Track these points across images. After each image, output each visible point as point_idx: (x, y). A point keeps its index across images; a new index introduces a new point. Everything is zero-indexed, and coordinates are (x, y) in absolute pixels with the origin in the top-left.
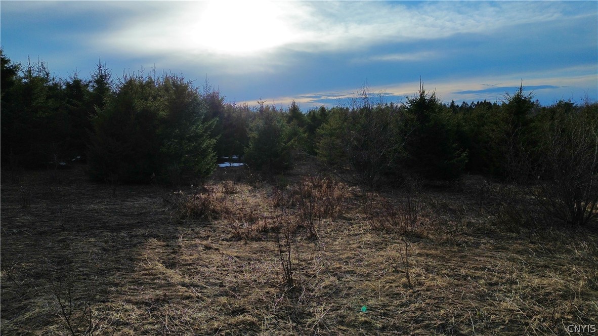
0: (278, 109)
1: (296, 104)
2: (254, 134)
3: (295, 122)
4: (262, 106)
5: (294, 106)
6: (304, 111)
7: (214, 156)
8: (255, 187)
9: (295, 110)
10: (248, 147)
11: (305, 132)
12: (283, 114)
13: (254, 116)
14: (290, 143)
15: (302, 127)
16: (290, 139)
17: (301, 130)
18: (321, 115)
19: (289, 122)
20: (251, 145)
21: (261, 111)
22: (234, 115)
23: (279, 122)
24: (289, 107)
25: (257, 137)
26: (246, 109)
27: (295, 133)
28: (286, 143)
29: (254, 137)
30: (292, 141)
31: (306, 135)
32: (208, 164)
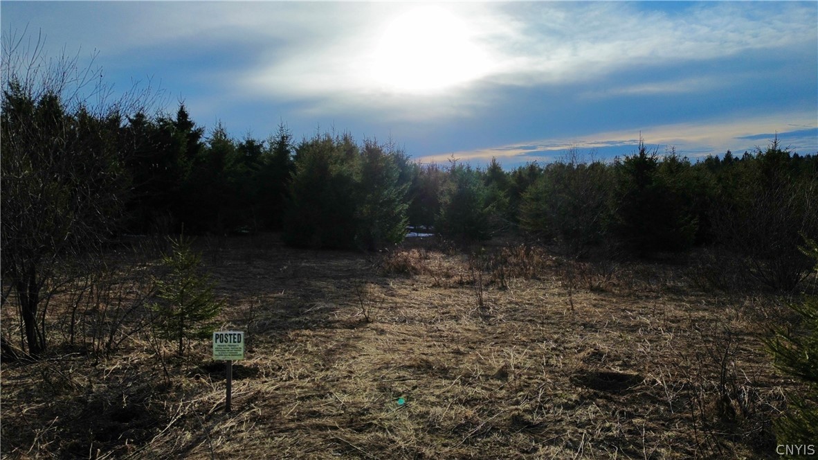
0: (474, 169)
1: (497, 162)
2: (446, 199)
3: (494, 184)
4: (454, 166)
5: (494, 164)
6: (507, 169)
7: (406, 222)
8: (448, 254)
9: (495, 169)
10: (439, 214)
11: (506, 197)
12: (480, 173)
13: (445, 178)
14: (487, 209)
15: (503, 190)
16: (487, 206)
17: (502, 194)
18: (529, 175)
19: (487, 184)
20: (442, 211)
21: (454, 171)
22: (422, 177)
23: (475, 185)
24: (488, 166)
25: (449, 203)
26: (433, 169)
27: (493, 198)
28: (482, 209)
29: (446, 203)
30: (490, 207)
31: (507, 200)
32: (400, 230)
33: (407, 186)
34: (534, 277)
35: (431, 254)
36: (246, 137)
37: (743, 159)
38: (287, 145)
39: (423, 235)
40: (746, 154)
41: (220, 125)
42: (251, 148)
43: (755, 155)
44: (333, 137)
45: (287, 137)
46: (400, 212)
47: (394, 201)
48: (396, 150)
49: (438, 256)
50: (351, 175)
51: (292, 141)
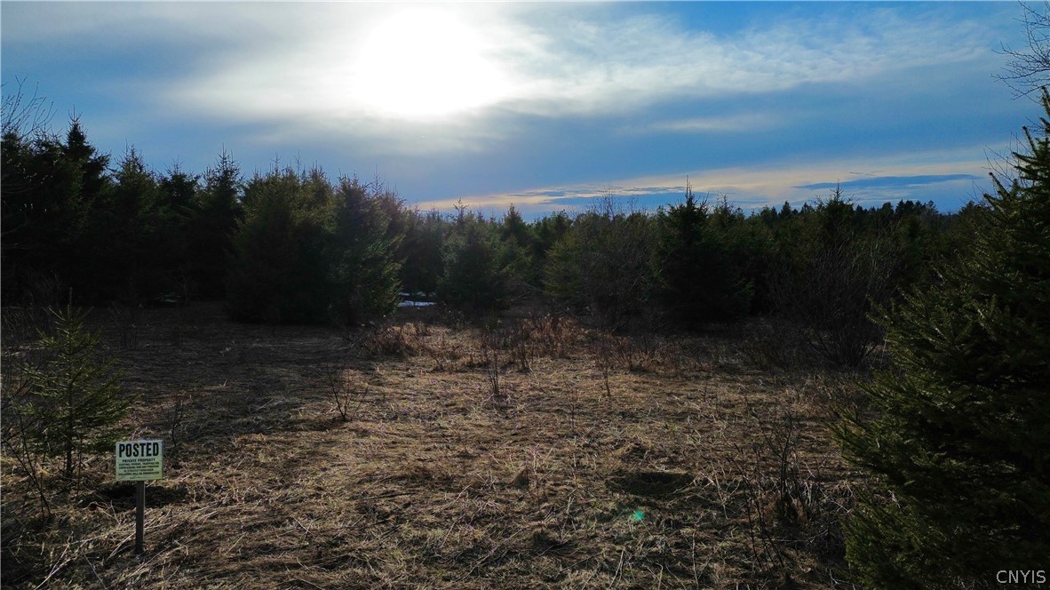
0: (487, 218)
1: (516, 210)
2: (451, 257)
3: (513, 238)
4: (462, 214)
5: (512, 213)
6: (528, 220)
7: (398, 287)
9: (514, 219)
10: (442, 276)
11: (527, 254)
12: (494, 224)
13: (449, 230)
14: (504, 270)
15: (525, 246)
16: (503, 266)
17: (522, 251)
18: (556, 228)
19: (503, 239)
20: (447, 272)
21: (460, 221)
22: (419, 228)
23: (488, 239)
24: (505, 215)
25: (455, 262)
26: (434, 218)
27: (511, 257)
28: (498, 270)
29: (451, 262)
30: (508, 267)
31: (529, 259)
32: (390, 298)
33: (398, 239)
34: (562, 356)
35: (432, 329)
36: (172, 170)
37: (802, 211)
38: (232, 183)
39: (421, 304)
40: (805, 206)
41: (133, 153)
42: (179, 186)
43: (815, 207)
44: (298, 173)
45: (232, 172)
46: (390, 274)
47: (382, 259)
48: (384, 193)
49: (443, 330)
50: (322, 223)
51: (239, 177)
